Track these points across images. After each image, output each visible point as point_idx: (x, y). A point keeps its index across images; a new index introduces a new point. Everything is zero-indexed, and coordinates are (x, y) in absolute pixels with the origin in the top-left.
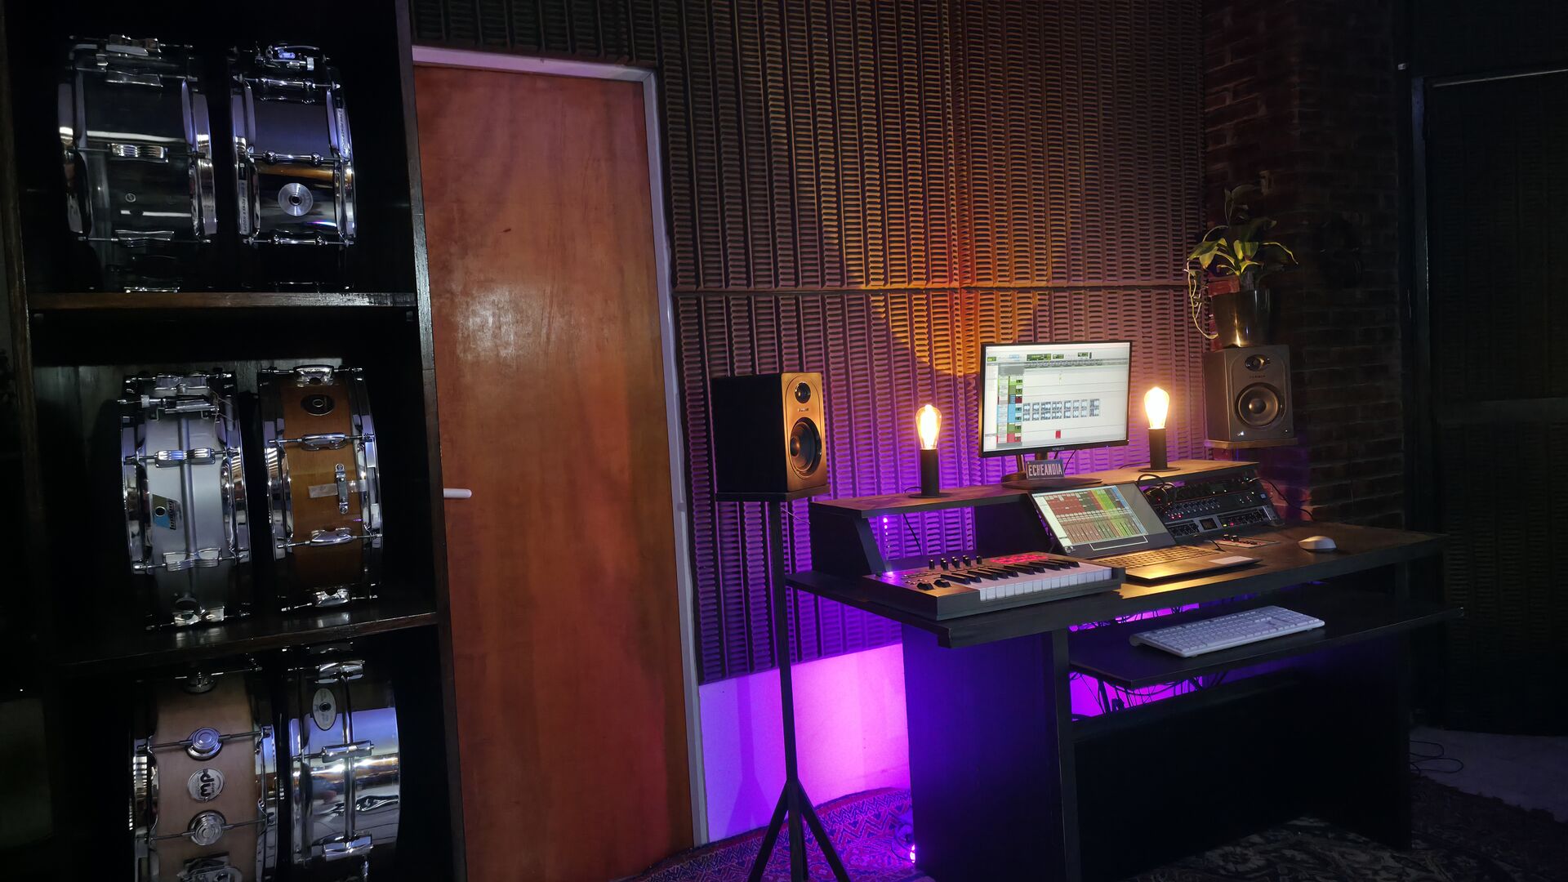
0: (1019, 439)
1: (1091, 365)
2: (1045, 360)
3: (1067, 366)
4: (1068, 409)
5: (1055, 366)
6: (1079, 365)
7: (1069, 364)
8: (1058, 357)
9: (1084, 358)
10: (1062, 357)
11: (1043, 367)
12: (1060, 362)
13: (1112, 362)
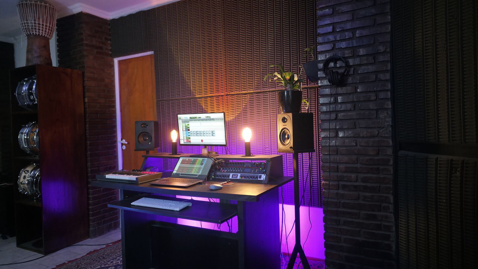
0: (190, 141)
1: (210, 120)
2: (195, 119)
3: (202, 120)
4: (205, 133)
5: (198, 120)
6: (206, 120)
7: (203, 120)
8: (199, 118)
9: (208, 118)
10: (201, 118)
11: (195, 121)
12: (200, 119)
13: (218, 119)
